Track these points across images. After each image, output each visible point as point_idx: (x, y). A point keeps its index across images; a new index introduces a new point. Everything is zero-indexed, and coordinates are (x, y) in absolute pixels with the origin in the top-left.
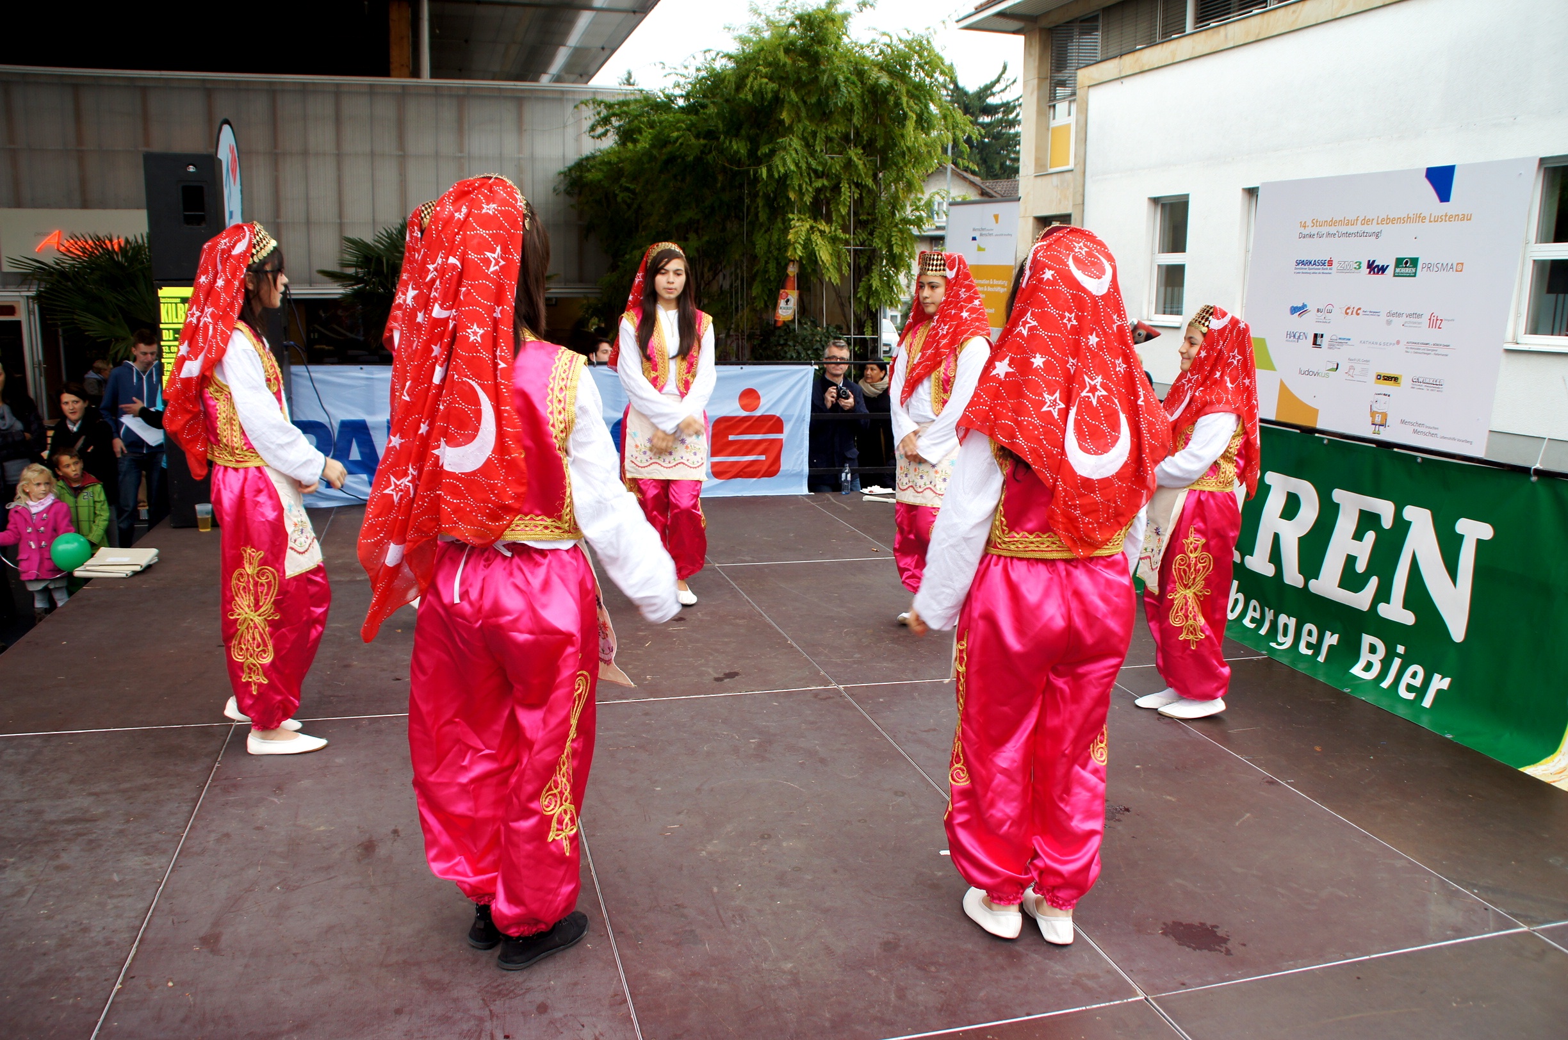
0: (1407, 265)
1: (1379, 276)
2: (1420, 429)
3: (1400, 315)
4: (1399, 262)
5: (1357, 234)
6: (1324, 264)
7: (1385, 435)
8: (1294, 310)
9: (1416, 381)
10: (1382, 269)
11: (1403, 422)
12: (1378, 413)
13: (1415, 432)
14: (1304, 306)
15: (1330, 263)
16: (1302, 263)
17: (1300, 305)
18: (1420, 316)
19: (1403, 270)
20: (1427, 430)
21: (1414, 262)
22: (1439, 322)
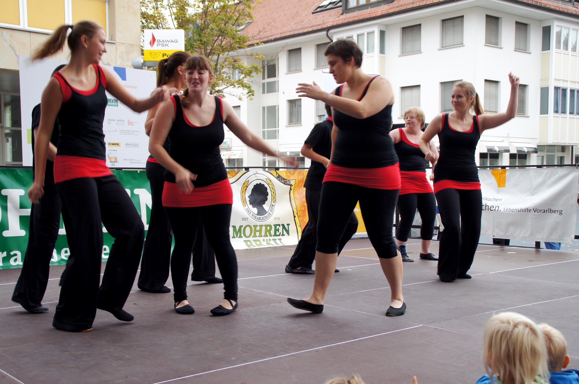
0: (113, 102)
2: (132, 161)
3: (114, 120)
7: (117, 165)
9: (127, 144)
11: (125, 160)
12: (112, 157)
13: (131, 163)
18: (123, 121)
19: (112, 104)
20: (136, 161)
22: (132, 123)
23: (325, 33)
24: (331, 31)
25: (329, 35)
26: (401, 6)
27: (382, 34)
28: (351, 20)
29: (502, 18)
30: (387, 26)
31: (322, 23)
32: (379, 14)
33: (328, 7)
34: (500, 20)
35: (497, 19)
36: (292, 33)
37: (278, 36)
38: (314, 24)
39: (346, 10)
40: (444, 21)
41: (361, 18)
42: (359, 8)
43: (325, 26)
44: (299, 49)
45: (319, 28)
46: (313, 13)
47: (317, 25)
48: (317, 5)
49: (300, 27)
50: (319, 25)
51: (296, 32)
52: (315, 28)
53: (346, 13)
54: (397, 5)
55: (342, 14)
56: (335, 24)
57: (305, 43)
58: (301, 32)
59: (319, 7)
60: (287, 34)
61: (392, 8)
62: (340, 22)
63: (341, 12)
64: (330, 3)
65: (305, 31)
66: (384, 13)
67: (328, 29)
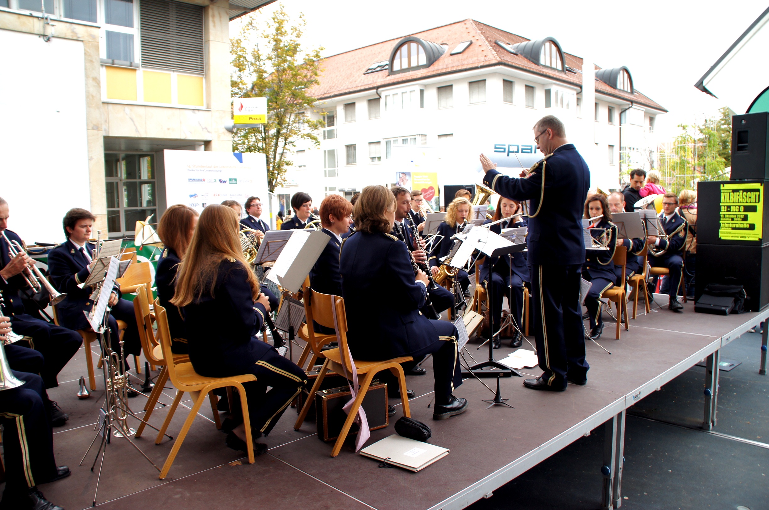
0: (233, 181)
1: (224, 184)
4: (230, 180)
5: (212, 171)
6: (201, 180)
8: (191, 196)
10: (225, 182)
14: (195, 194)
15: (204, 180)
16: (191, 180)
17: (193, 194)
18: (241, 195)
19: (234, 182)
21: (236, 180)
23: (375, 91)
24: (380, 89)
25: (378, 92)
26: (437, 70)
27: (422, 91)
28: (396, 81)
29: (514, 82)
30: (426, 86)
31: (371, 82)
32: (419, 76)
33: (376, 70)
34: (513, 83)
35: (511, 82)
36: (347, 91)
37: (336, 93)
38: (366, 83)
39: (392, 72)
40: (470, 83)
41: (404, 79)
42: (402, 71)
43: (375, 85)
44: (354, 104)
45: (370, 86)
46: (364, 74)
47: (369, 84)
48: (367, 68)
49: (354, 85)
50: (370, 84)
51: (351, 90)
52: (367, 87)
53: (392, 75)
54: (433, 69)
55: (388, 76)
56: (383, 83)
57: (359, 99)
58: (355, 89)
59: (369, 69)
60: (344, 92)
61: (429, 72)
62: (387, 82)
63: (387, 74)
64: (379, 66)
65: (359, 89)
66: (423, 75)
67: (378, 88)
